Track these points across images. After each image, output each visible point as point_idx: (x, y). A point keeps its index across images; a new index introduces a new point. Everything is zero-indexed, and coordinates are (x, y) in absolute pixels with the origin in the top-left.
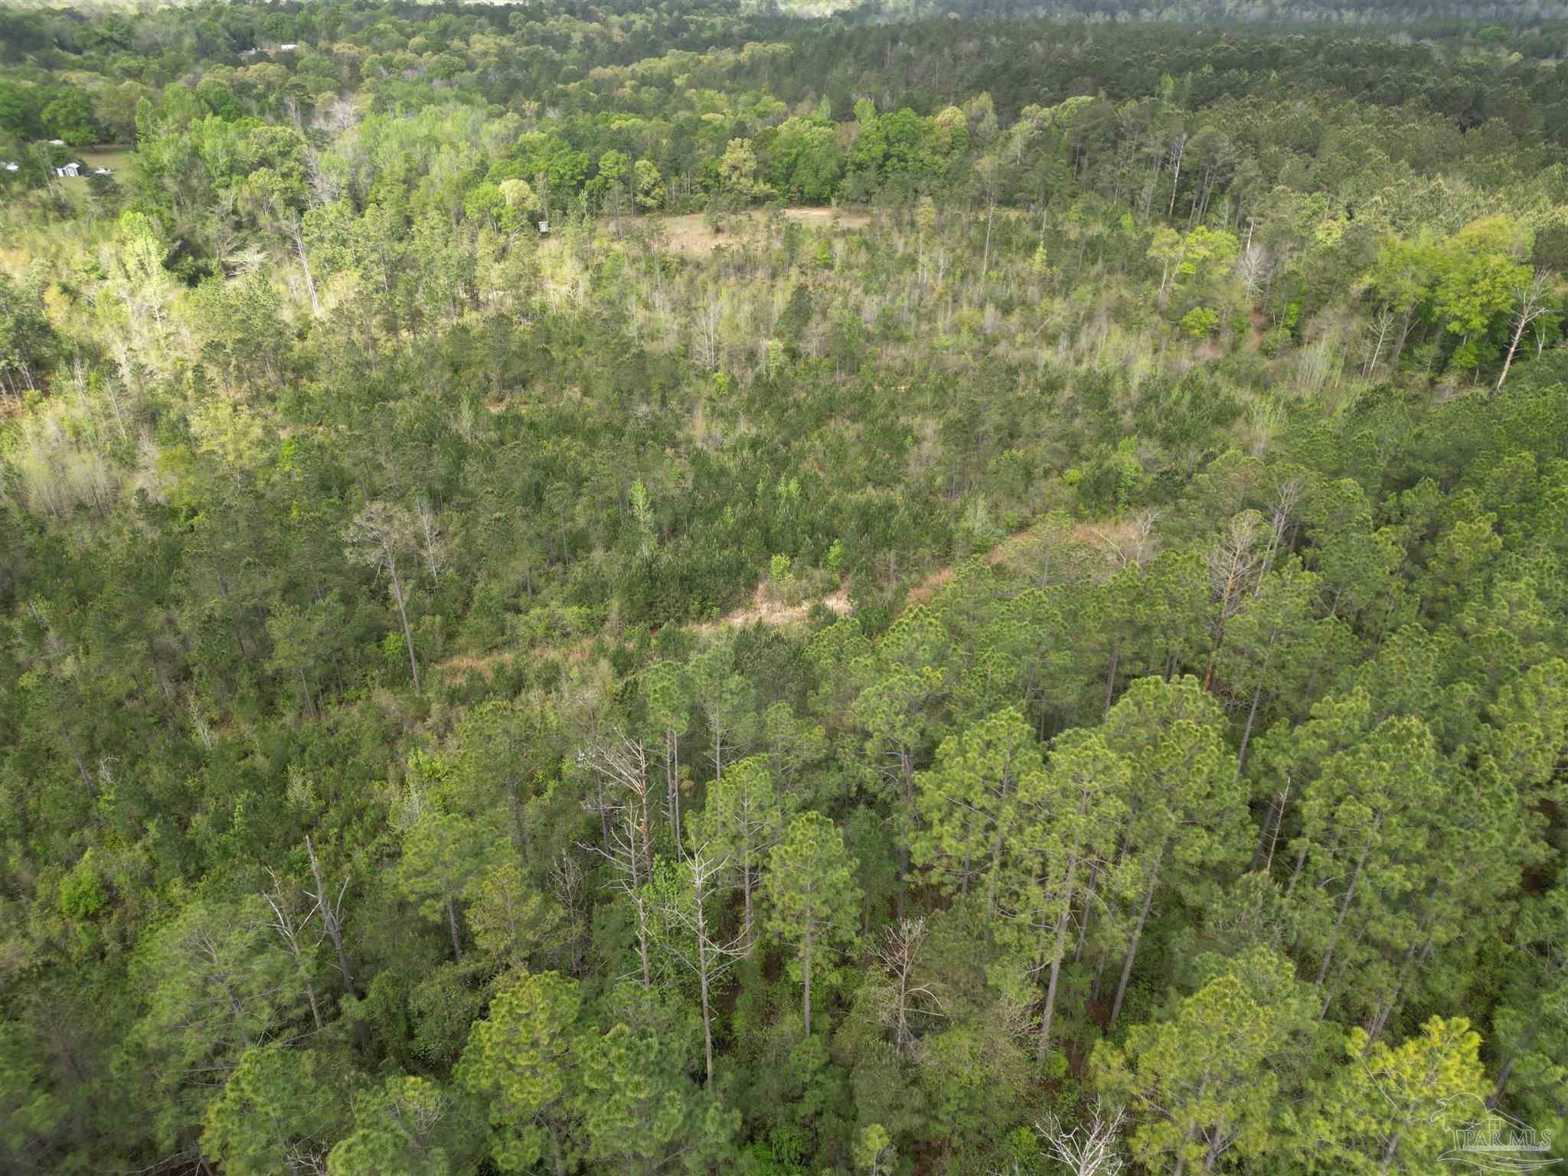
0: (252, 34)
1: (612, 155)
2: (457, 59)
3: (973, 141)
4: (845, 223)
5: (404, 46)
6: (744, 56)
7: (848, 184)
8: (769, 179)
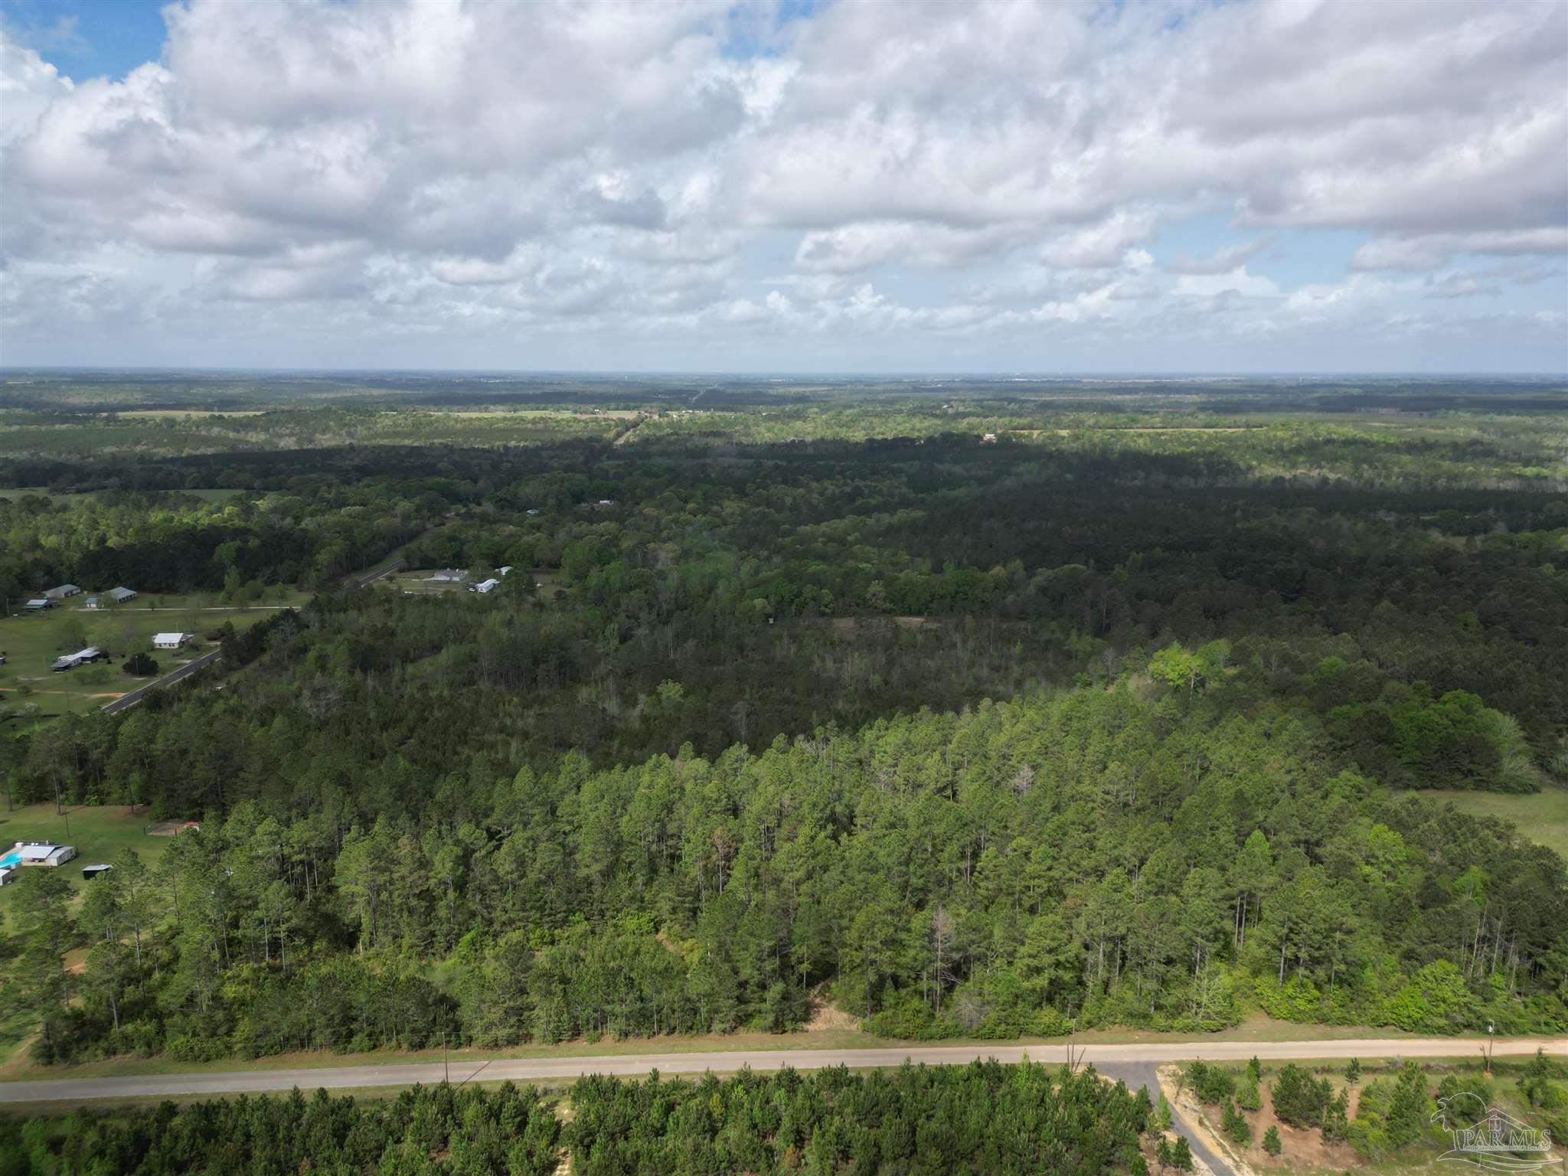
0: (583, 493)
1: (809, 587)
2: (717, 520)
3: (1009, 585)
4: (929, 626)
5: (683, 509)
6: (895, 519)
7: (934, 605)
8: (892, 601)
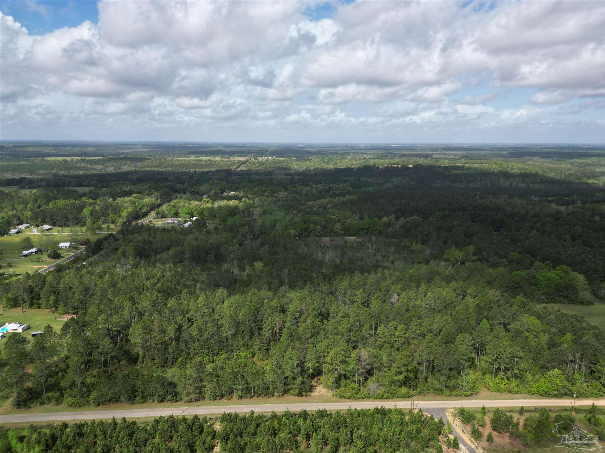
0: (225, 189)
1: (312, 225)
2: (276, 199)
3: (389, 225)
4: (358, 240)
5: (263, 195)
6: (345, 199)
7: (360, 232)
8: (344, 231)
